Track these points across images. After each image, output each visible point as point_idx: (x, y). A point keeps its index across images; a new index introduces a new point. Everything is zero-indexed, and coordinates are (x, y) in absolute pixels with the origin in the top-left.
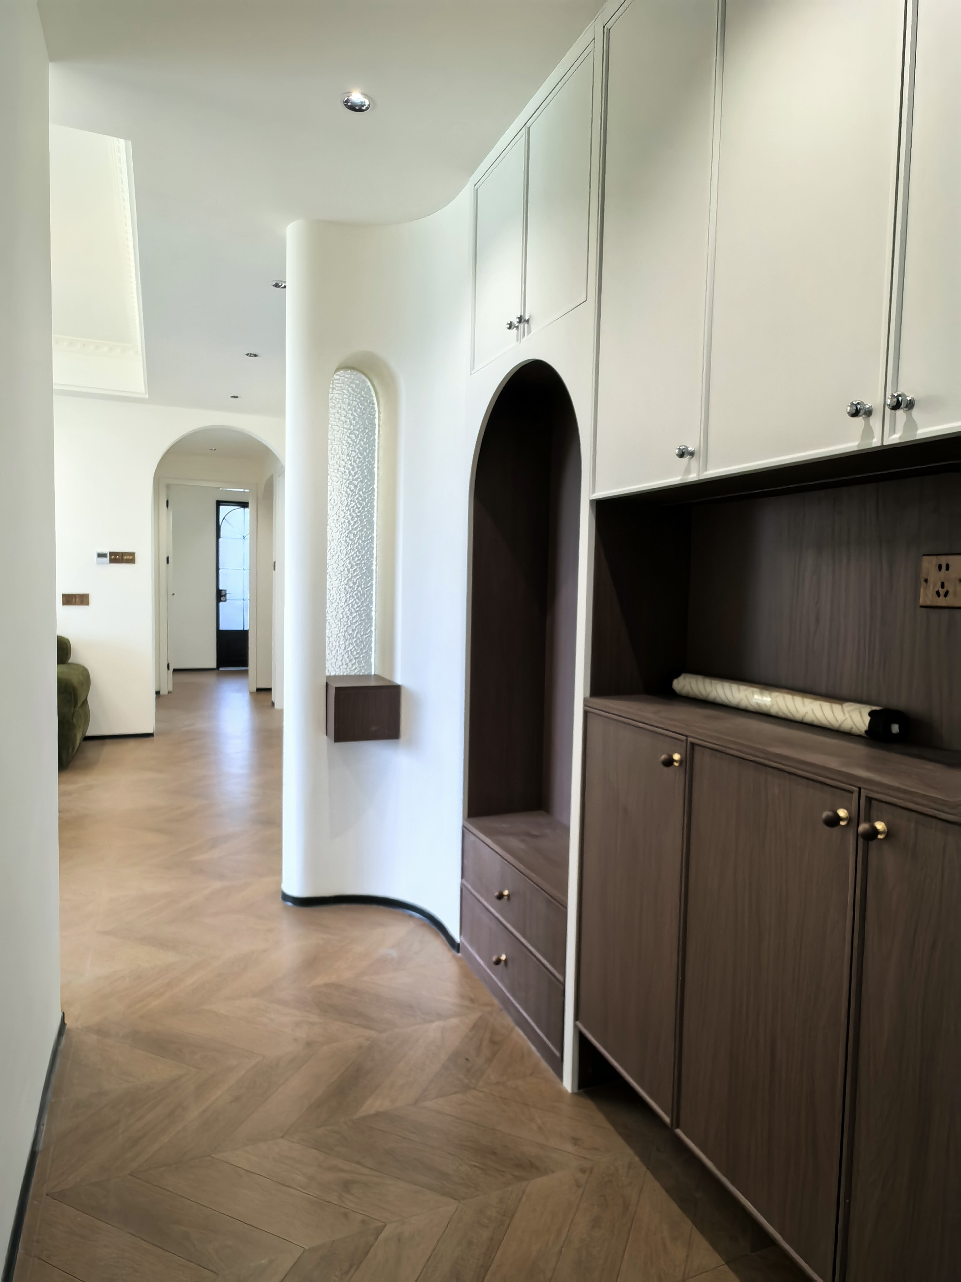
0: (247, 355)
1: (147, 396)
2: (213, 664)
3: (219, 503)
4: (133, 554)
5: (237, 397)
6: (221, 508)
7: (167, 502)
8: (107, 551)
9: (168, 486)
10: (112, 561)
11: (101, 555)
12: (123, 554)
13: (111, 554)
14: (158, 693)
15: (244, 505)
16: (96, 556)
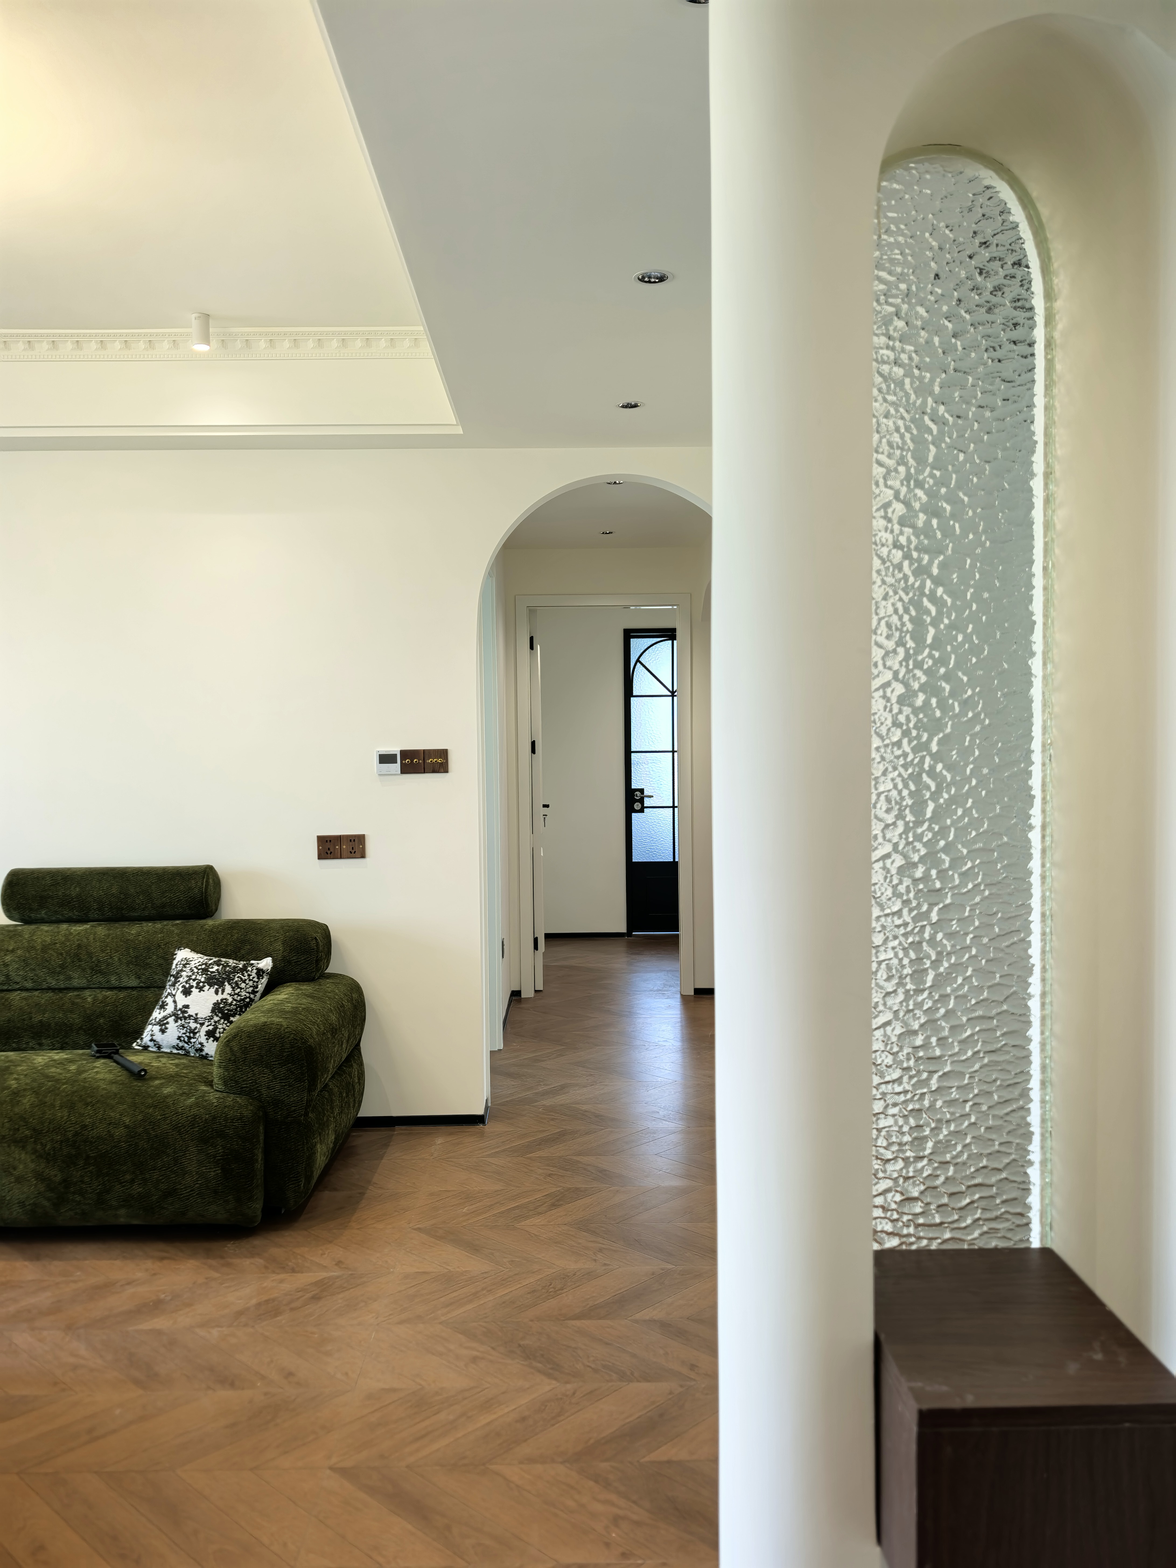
0: (642, 280)
1: (460, 431)
2: (621, 927)
3: (629, 634)
4: (443, 754)
5: (636, 406)
6: (633, 642)
7: (532, 639)
8: (395, 749)
9: (532, 611)
10: (405, 770)
11: (385, 759)
12: (426, 753)
13: (405, 754)
14: (516, 995)
15: (669, 634)
16: (376, 759)
